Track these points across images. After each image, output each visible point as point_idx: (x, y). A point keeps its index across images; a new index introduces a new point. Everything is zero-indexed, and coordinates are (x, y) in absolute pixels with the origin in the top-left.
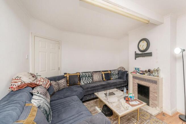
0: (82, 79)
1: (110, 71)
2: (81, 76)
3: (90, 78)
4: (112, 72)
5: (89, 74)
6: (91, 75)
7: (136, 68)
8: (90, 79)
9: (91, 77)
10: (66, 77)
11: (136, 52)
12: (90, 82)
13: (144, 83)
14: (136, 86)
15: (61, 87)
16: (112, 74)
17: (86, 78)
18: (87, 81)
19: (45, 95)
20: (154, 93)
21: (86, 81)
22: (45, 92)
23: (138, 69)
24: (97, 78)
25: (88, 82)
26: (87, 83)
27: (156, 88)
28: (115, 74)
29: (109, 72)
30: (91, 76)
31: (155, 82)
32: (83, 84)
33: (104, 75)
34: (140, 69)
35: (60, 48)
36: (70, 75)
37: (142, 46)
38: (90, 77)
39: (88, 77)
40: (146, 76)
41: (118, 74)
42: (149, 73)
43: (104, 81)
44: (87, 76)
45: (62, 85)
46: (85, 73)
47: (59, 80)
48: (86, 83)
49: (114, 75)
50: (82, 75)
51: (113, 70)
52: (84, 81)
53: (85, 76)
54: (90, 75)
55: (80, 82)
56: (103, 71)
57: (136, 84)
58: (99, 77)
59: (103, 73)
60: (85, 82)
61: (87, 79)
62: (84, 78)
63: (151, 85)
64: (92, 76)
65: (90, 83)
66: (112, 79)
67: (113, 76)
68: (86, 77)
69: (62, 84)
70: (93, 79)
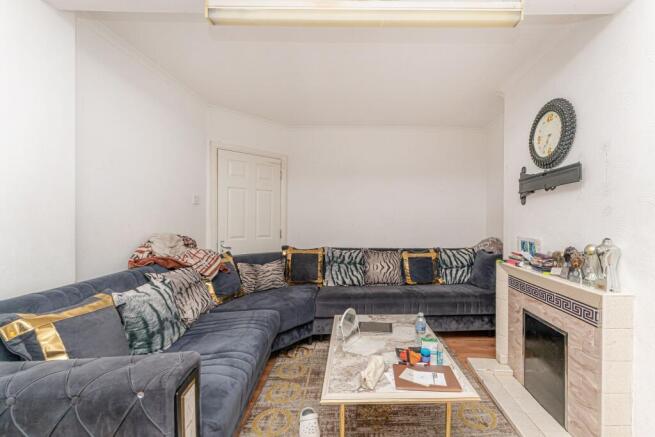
0: (328, 267)
1: (437, 250)
2: (327, 260)
3: (353, 269)
4: (443, 254)
5: (354, 255)
6: (361, 258)
7: (523, 244)
8: (355, 273)
9: (358, 266)
10: (286, 257)
11: (524, 169)
12: (356, 282)
13: (545, 314)
14: (518, 320)
15: (263, 282)
16: (445, 263)
17: (342, 266)
18: (343, 275)
19: (184, 289)
20: (584, 367)
21: (340, 277)
22: (186, 283)
23: (531, 244)
24: (379, 269)
25: (348, 281)
26: (344, 282)
27: (593, 342)
28: (454, 263)
29: (433, 255)
30: (360, 263)
31: (588, 314)
32: (331, 284)
33: (407, 265)
34: (537, 247)
35: (284, 176)
36: (295, 252)
37: (544, 140)
38: (355, 264)
39: (349, 263)
40: (555, 279)
41: (471, 264)
42: (565, 264)
43: (406, 284)
44: (347, 260)
45: (266, 279)
46: (342, 249)
47: (262, 264)
48: (340, 283)
49: (451, 268)
50: (330, 255)
51: (451, 250)
52: (335, 276)
53: (339, 260)
54: (358, 260)
55: (324, 278)
56: (405, 250)
57: (518, 312)
58: (387, 267)
59: (406, 256)
60: (336, 280)
61: (342, 271)
62: (335, 267)
63: (573, 326)
64: (362, 263)
65: (354, 285)
66: (440, 281)
67: (448, 272)
68: (342, 262)
69: (268, 274)
70: (365, 272)
